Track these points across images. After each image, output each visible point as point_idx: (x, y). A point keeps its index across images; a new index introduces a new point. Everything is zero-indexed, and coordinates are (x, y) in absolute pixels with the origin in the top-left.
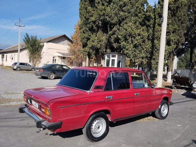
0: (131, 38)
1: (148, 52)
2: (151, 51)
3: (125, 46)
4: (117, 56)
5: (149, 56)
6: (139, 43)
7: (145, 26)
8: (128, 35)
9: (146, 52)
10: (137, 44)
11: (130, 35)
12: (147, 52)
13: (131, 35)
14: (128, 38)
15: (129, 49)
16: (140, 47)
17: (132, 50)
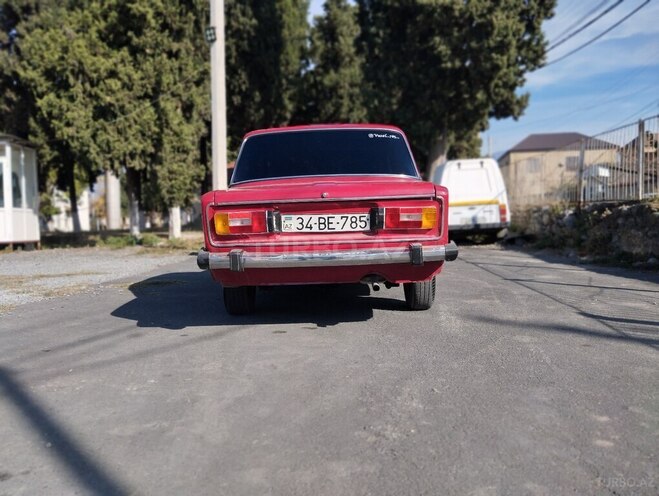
0: (83, 83)
1: (149, 137)
2: (158, 134)
3: (61, 109)
4: (8, 150)
5: (151, 149)
6: (121, 103)
7: (125, 48)
8: (72, 72)
9: (139, 135)
10: (111, 105)
11: (80, 72)
12: (143, 135)
13: (82, 71)
14: (72, 80)
15: (76, 123)
16: (121, 118)
17: (88, 127)
